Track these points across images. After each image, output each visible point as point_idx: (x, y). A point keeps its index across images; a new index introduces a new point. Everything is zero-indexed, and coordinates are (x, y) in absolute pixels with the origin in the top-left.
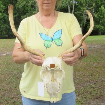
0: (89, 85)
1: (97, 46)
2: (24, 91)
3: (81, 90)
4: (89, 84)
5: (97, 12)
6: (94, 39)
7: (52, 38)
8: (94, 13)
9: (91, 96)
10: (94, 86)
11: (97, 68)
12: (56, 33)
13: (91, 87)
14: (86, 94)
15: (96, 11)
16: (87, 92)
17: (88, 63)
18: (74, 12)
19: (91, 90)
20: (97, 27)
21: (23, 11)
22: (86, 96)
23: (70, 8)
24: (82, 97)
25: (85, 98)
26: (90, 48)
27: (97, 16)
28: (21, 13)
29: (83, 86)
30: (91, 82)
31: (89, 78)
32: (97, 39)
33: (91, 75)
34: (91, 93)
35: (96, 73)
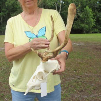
0: (74, 80)
1: (82, 44)
2: (13, 86)
3: (66, 84)
4: (73, 78)
5: (82, 12)
6: (79, 37)
7: (37, 35)
8: (80, 12)
9: (75, 90)
10: (78, 80)
11: (81, 64)
12: (40, 31)
13: (75, 82)
14: (70, 88)
15: (81, 10)
16: (71, 86)
17: (73, 59)
18: (61, 11)
19: (75, 84)
20: (82, 26)
21: (13, 9)
22: (70, 89)
23: (57, 8)
24: (67, 90)
25: (70, 91)
26: (75, 46)
27: (82, 16)
28: (11, 11)
29: (68, 81)
30: (75, 77)
31: (74, 73)
32: (81, 37)
33: (76, 71)
34: (75, 87)
35: (80, 68)
